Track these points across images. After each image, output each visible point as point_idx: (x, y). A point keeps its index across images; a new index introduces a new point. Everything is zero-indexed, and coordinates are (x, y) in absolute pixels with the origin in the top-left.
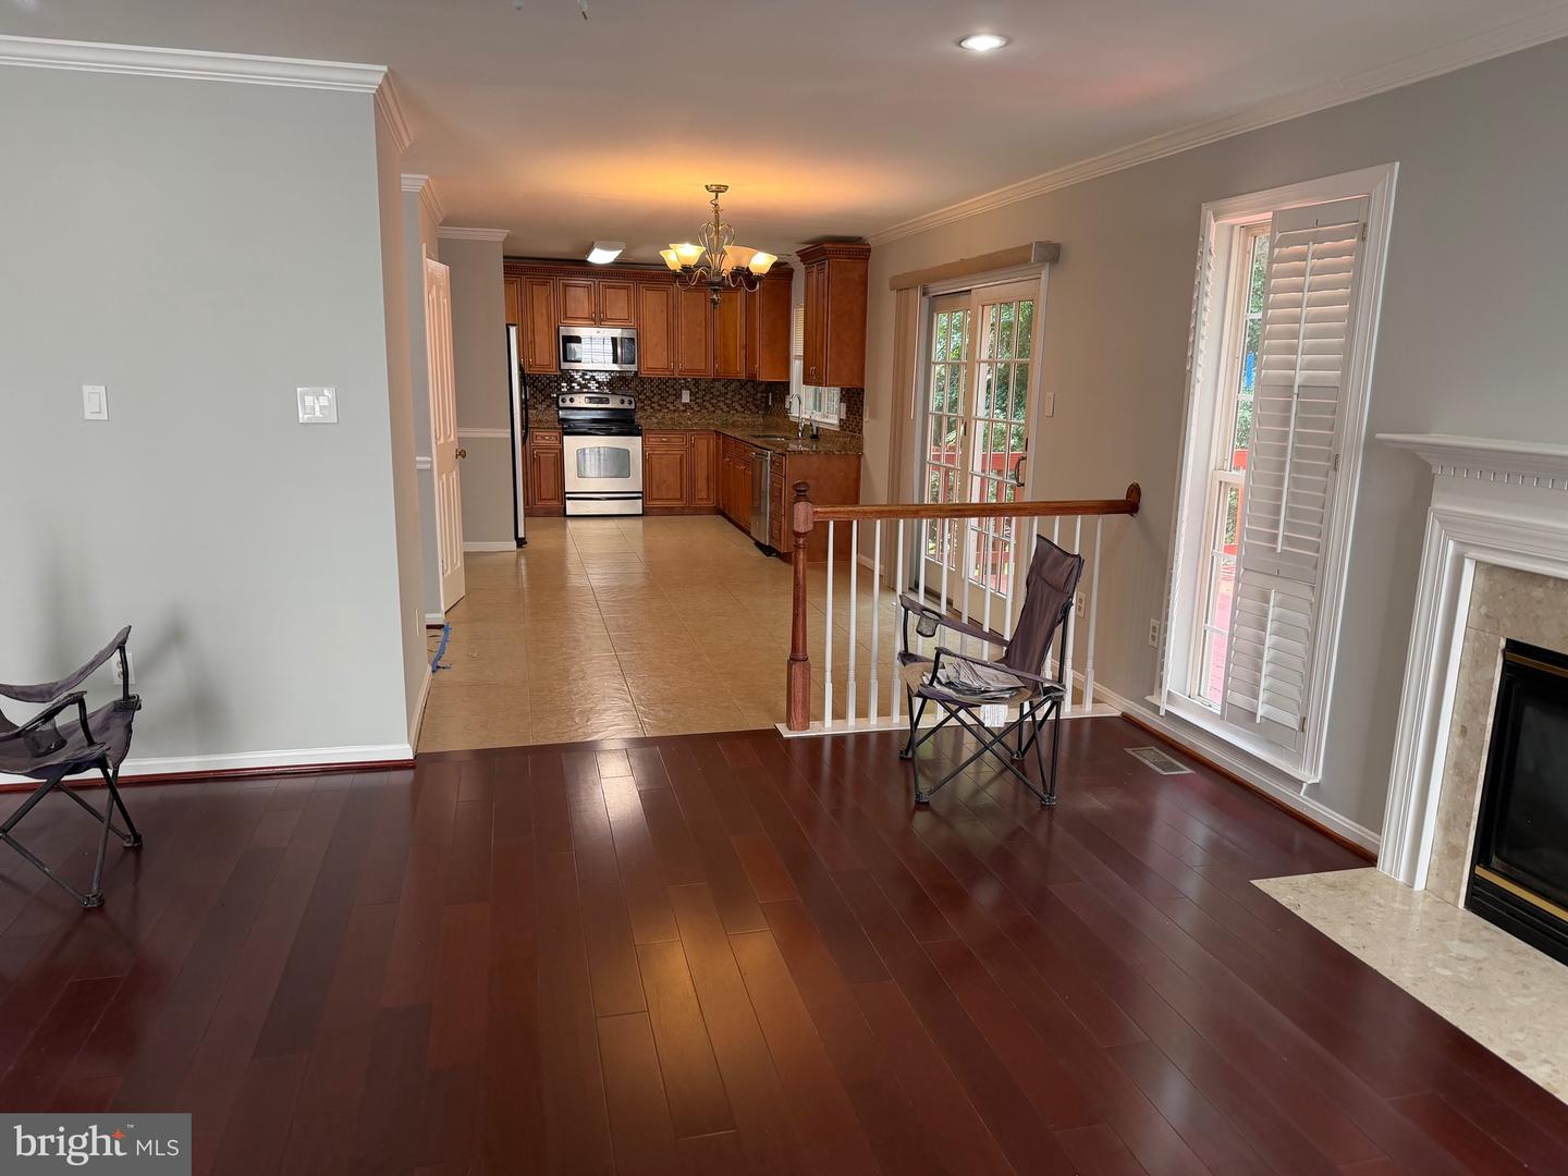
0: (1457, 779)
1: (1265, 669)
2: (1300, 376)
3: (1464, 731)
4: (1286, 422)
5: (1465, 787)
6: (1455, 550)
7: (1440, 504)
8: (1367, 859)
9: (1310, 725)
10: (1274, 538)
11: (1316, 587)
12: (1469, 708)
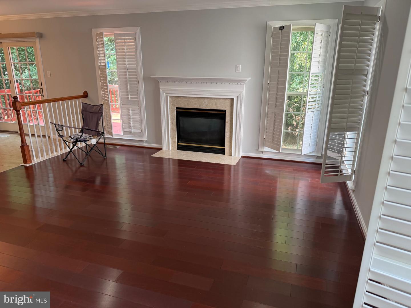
0: (172, 131)
1: (132, 123)
2: (127, 66)
3: (172, 123)
4: (126, 75)
5: (174, 132)
6: (166, 95)
7: (161, 87)
8: (160, 149)
9: (143, 131)
10: (128, 98)
11: (139, 106)
12: (172, 119)
